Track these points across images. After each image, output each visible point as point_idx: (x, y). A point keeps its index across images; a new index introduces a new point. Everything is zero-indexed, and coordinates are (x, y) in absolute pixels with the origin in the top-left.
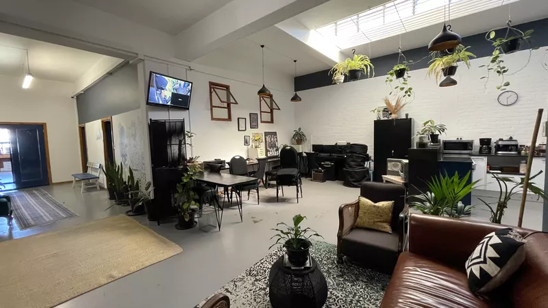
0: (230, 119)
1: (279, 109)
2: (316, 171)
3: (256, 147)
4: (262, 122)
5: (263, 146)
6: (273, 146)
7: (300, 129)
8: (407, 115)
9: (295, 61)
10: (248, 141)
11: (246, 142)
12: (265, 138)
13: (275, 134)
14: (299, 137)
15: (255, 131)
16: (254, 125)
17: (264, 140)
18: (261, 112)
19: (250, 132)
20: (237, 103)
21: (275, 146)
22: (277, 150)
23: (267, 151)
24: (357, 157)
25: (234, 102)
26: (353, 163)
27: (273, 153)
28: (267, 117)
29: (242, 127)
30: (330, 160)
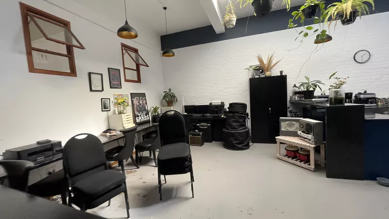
0: (73, 72)
1: (147, 66)
2: (193, 135)
3: (120, 113)
4: (126, 81)
5: (129, 111)
6: (143, 109)
7: (170, 90)
8: (281, 72)
9: (165, 8)
10: (108, 105)
11: (105, 107)
12: (132, 101)
13: (143, 95)
14: (169, 98)
15: (117, 91)
16: (115, 83)
17: (130, 103)
18: (125, 68)
19: (110, 93)
20: (82, 47)
21: (145, 110)
22: (147, 114)
23: (135, 116)
24: (239, 117)
25: (78, 45)
26: (235, 124)
27: (142, 118)
28: (132, 75)
29: (97, 85)
30: (206, 121)
